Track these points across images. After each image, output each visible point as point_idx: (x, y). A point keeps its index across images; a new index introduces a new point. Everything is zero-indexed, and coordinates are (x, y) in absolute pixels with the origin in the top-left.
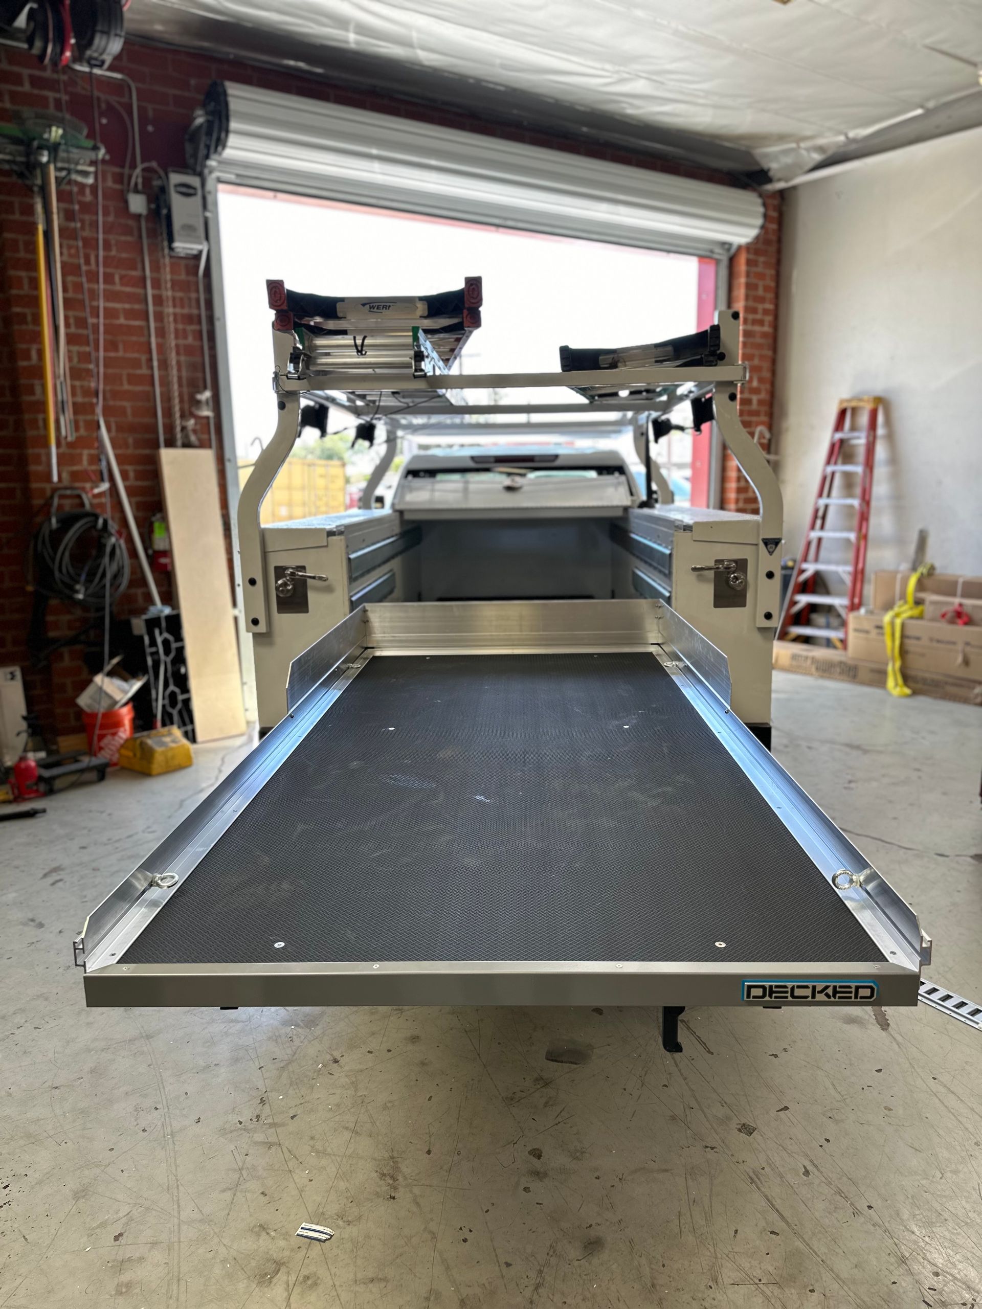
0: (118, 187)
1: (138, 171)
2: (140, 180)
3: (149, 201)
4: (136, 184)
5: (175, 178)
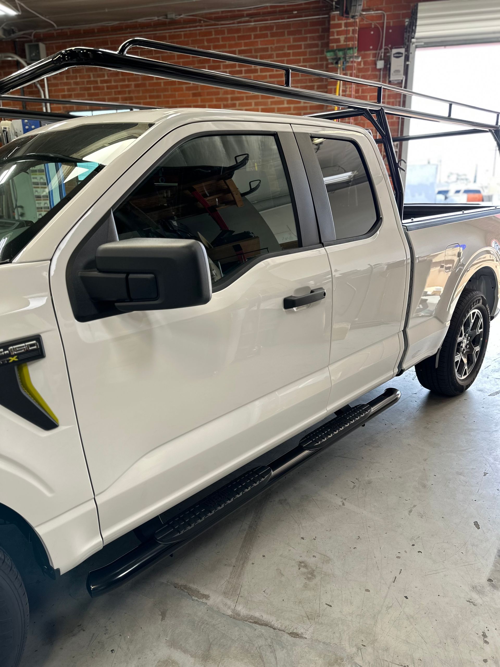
0: (374, 59)
1: (383, 50)
2: (383, 54)
3: (385, 63)
4: (381, 56)
5: (394, 51)
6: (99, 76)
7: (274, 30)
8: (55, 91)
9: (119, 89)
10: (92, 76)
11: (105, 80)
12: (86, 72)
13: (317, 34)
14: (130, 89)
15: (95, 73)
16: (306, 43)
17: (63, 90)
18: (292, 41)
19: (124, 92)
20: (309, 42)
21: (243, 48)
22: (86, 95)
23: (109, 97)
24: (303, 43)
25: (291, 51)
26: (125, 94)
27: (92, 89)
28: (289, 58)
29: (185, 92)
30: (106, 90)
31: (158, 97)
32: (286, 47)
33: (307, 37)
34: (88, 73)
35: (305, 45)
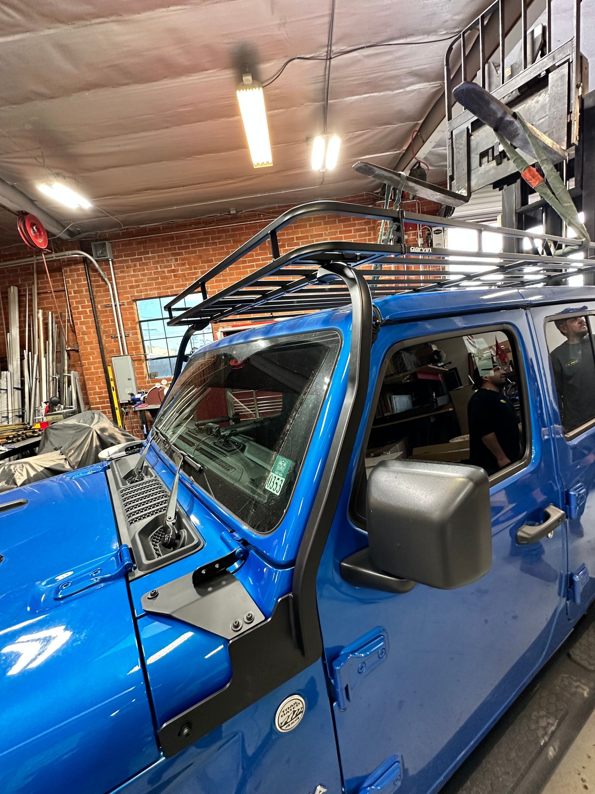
0: (415, 237)
2: (421, 233)
6: (166, 267)
7: (327, 219)
8: (122, 283)
9: (186, 277)
10: (159, 267)
11: (172, 270)
15: (161, 265)
16: (355, 228)
17: (131, 282)
19: (192, 279)
20: (357, 227)
21: (300, 235)
22: (154, 284)
23: (177, 284)
24: (352, 228)
27: (160, 278)
30: (173, 278)
32: (338, 232)
33: (356, 223)
34: (155, 265)
35: (354, 229)
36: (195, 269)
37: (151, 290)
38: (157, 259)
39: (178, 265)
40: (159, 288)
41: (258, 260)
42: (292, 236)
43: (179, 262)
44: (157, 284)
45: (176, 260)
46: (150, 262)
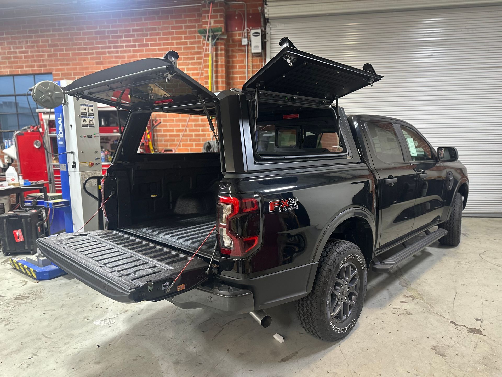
0: (239, 37)
3: (247, 40)
4: (245, 35)
5: (253, 31)
6: (17, 48)
7: (160, 15)
9: (35, 59)
10: (12, 47)
11: (23, 51)
12: (7, 45)
13: (194, 18)
14: (44, 58)
15: (14, 46)
16: (186, 24)
18: (174, 23)
19: (40, 61)
20: (188, 24)
21: (136, 28)
22: (7, 63)
23: (26, 64)
24: (183, 25)
25: (174, 31)
26: (40, 62)
27: (12, 58)
28: (173, 36)
29: (90, 61)
30: (23, 59)
31: (68, 65)
32: (170, 27)
34: (9, 46)
35: (185, 26)
36: (43, 51)
37: (4, 68)
38: (10, 40)
39: (28, 47)
40: (11, 67)
41: (98, 48)
42: (129, 28)
43: (29, 44)
44: (10, 63)
45: (27, 42)
46: (5, 42)
